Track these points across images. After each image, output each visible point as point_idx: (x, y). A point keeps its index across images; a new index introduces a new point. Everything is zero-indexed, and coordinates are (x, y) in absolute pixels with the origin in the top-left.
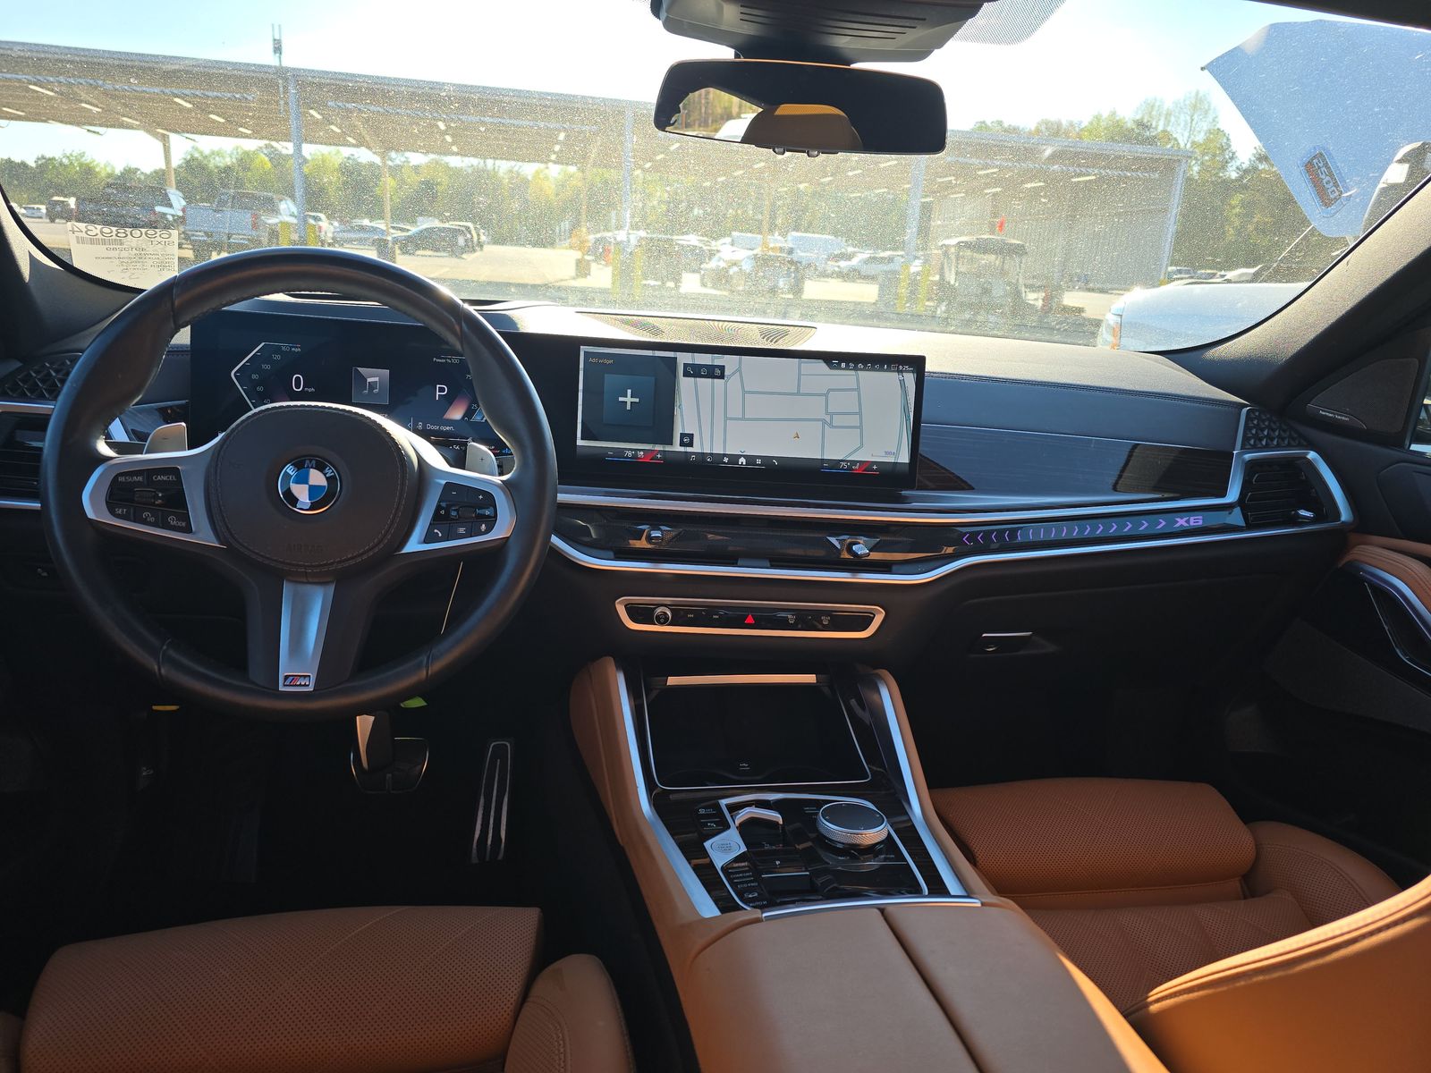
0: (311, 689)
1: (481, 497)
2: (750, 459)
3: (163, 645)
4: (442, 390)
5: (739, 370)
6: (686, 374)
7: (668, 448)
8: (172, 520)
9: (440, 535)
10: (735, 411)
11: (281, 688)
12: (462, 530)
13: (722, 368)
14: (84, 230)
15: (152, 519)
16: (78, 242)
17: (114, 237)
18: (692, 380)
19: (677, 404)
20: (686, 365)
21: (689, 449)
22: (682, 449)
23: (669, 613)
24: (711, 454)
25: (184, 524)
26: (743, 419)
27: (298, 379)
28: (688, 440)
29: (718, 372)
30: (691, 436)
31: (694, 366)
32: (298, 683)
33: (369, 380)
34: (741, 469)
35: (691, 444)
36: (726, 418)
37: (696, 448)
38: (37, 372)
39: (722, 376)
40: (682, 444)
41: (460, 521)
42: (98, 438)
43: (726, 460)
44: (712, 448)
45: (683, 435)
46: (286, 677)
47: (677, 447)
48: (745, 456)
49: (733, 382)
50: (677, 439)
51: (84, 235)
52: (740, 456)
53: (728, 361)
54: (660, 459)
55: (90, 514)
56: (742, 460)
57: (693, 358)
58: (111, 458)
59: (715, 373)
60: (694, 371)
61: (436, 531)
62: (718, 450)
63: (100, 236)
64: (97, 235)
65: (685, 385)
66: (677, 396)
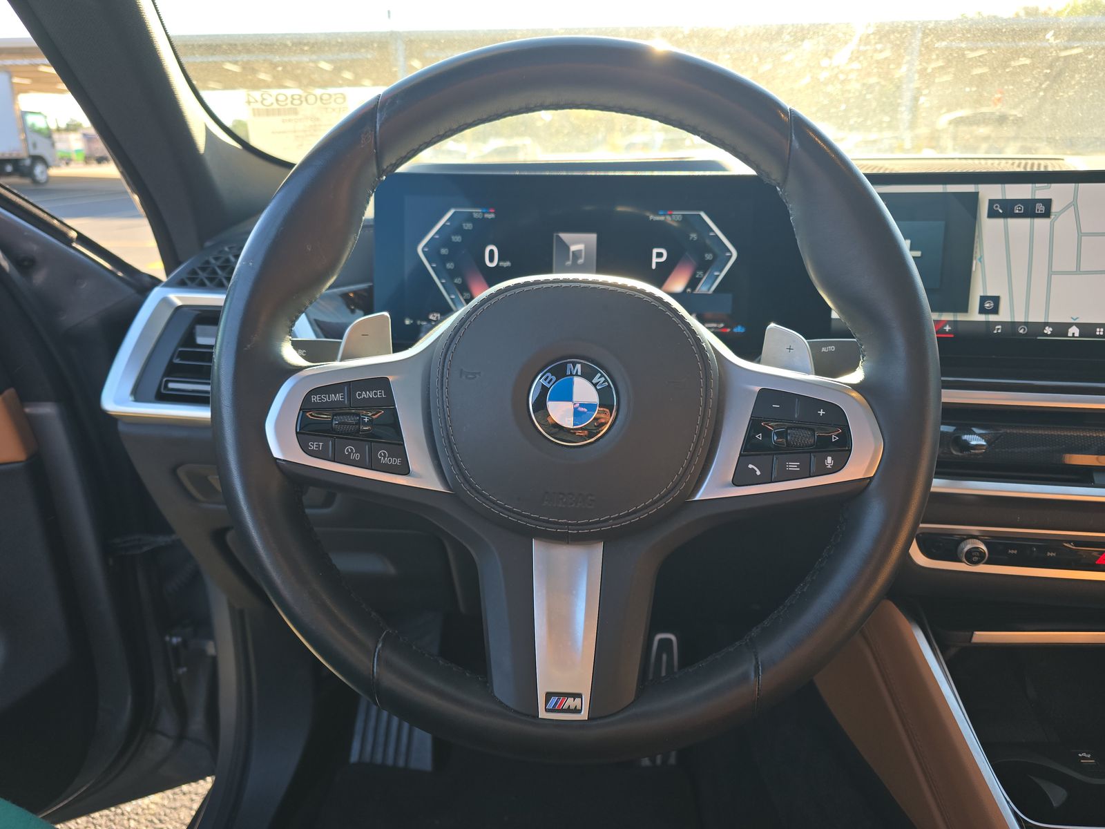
0: (584, 715)
1: (821, 412)
2: (1087, 329)
3: (377, 642)
4: (659, 255)
5: (1074, 204)
6: (992, 214)
7: (961, 317)
8: (383, 456)
9: (758, 473)
10: (1065, 260)
11: (542, 714)
12: (793, 466)
13: (1047, 203)
14: (259, 99)
15: (357, 456)
16: (254, 115)
17: (290, 106)
18: (1000, 221)
19: (977, 255)
20: (992, 202)
21: (992, 318)
22: (982, 318)
23: (983, 547)
24: (1026, 324)
25: (398, 461)
26: (1078, 271)
27: (492, 252)
28: (991, 304)
29: (1040, 208)
30: (996, 300)
31: (1004, 203)
32: (566, 707)
33: (573, 248)
34: (1073, 343)
35: (995, 311)
36: (1051, 273)
37: (1004, 316)
38: (216, 259)
39: (1047, 214)
40: (983, 310)
41: (790, 450)
42: (282, 340)
43: (1048, 330)
44: (1027, 313)
45: (984, 299)
46: (549, 695)
47: (974, 315)
48: (1078, 325)
49: (1062, 221)
50: (975, 303)
51: (261, 106)
52: (1071, 325)
53: (1057, 193)
54: (950, 332)
55: (277, 453)
56: (1074, 331)
57: (1004, 192)
58: (300, 369)
59: (1035, 210)
60: (1004, 209)
61: (750, 466)
62: (1036, 317)
63: (275, 106)
64: (272, 104)
65: (990, 229)
66: (977, 245)
